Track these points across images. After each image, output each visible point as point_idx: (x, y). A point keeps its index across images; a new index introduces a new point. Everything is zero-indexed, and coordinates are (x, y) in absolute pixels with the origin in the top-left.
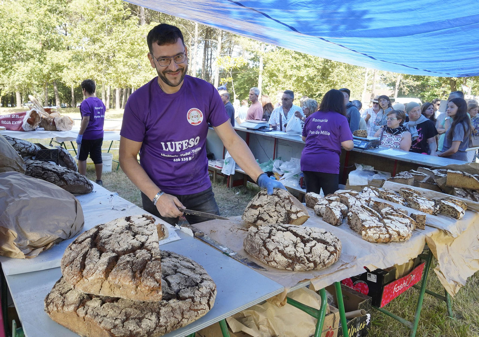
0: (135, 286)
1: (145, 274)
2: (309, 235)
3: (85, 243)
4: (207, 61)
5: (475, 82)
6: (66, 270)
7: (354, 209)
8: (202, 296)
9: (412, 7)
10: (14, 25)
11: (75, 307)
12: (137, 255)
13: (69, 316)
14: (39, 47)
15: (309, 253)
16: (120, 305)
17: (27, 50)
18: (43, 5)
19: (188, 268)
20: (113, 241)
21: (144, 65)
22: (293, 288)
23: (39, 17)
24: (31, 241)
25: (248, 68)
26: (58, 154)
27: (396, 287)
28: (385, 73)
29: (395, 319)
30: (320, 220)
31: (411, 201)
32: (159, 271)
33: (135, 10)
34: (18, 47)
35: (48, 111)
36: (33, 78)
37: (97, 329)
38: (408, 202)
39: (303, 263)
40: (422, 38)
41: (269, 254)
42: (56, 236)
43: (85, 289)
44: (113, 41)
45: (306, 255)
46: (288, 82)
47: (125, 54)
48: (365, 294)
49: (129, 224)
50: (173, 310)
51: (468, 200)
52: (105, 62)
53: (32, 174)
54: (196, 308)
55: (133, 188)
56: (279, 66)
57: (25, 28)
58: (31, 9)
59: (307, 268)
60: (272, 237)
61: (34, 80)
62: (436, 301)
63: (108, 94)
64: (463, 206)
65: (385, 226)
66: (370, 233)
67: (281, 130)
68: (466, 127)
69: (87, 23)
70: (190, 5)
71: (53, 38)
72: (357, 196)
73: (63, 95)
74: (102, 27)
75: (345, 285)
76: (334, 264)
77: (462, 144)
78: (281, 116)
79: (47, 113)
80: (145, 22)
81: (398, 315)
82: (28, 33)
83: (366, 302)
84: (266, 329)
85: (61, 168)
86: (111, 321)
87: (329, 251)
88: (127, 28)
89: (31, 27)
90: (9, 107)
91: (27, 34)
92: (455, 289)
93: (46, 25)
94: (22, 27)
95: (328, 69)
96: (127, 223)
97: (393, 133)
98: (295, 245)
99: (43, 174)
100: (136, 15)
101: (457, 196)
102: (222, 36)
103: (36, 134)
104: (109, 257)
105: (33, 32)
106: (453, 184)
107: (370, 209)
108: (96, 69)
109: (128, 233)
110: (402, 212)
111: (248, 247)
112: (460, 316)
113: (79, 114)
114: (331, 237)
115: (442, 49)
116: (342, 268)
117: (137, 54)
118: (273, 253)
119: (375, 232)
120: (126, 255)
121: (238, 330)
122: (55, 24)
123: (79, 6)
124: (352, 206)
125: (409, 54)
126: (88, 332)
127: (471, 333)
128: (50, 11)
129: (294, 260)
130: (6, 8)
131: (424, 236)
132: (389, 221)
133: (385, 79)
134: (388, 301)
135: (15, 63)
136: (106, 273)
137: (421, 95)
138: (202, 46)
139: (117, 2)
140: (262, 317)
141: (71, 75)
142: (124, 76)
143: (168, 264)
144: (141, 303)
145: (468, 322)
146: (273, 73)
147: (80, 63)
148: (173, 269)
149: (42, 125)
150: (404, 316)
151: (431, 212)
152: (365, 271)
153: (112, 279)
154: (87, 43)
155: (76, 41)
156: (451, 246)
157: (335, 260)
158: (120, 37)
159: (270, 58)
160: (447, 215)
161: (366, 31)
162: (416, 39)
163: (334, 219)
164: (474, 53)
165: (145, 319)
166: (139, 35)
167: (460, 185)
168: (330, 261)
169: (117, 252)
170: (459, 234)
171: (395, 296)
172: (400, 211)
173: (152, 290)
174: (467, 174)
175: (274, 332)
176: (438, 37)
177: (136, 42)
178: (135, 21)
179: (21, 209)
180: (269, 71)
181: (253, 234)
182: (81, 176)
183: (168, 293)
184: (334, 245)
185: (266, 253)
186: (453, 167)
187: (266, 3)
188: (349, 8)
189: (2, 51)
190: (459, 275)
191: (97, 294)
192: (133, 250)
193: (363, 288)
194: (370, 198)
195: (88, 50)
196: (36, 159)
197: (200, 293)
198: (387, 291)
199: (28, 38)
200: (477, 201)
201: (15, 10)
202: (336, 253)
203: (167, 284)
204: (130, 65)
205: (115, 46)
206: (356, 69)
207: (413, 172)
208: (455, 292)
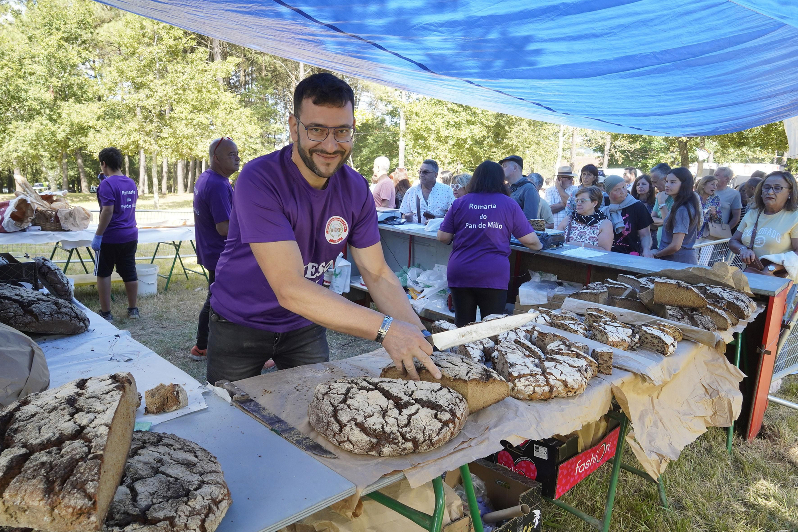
0: (48, 507)
1: (69, 486)
2: (410, 396)
5: (716, 143)
7: (503, 346)
8: (193, 513)
9: (597, 31)
10: (7, 63)
12: (63, 451)
14: (49, 97)
15: (406, 426)
17: (30, 101)
18: (54, 31)
19: (184, 463)
20: (32, 425)
21: (219, 124)
22: (371, 487)
23: (49, 50)
25: (384, 127)
27: (579, 465)
28: (589, 132)
31: (596, 330)
32: (96, 477)
34: (15, 98)
35: (48, 198)
36: (40, 147)
38: (593, 333)
39: (395, 444)
40: (618, 81)
41: (341, 431)
44: (167, 86)
45: (400, 429)
46: (442, 148)
47: (189, 107)
48: (531, 478)
49: (77, 393)
51: (685, 324)
52: (155, 120)
55: (188, 319)
56: (428, 123)
57: (27, 68)
58: (35, 38)
59: (403, 451)
60: (349, 401)
61: (42, 150)
63: (165, 169)
64: (676, 334)
65: (544, 373)
66: (520, 385)
67: (420, 221)
68: (692, 211)
69: (126, 59)
70: (259, 31)
71: (73, 82)
73: (92, 173)
74: (150, 65)
75: (503, 465)
76: (450, 441)
77: (687, 237)
78: (418, 199)
79: (45, 202)
80: (220, 57)
82: (30, 75)
83: (532, 492)
87: (441, 421)
88: (190, 66)
89: (36, 65)
90: (6, 193)
91: (29, 78)
92: (659, 466)
93: (61, 62)
94: (22, 65)
95: (503, 127)
96: (74, 391)
97: (585, 223)
98: (384, 413)
100: (206, 46)
101: (669, 319)
103: (26, 237)
104: (12, 455)
105: (39, 73)
106: (664, 300)
107: (529, 344)
108: (141, 130)
109: (65, 409)
110: (578, 348)
111: (313, 419)
112: (679, 505)
113: (97, 203)
114: (449, 396)
115: (651, 96)
116: (462, 446)
117: (207, 107)
118: (347, 429)
119: (527, 383)
120: (43, 452)
122: (75, 60)
123: (113, 33)
125: (603, 103)
128: (67, 40)
129: (381, 438)
131: (610, 385)
132: (553, 364)
133: (589, 141)
134: (567, 487)
135: (11, 123)
137: (643, 164)
139: (173, 26)
142: (187, 141)
143: (148, 457)
145: (690, 513)
146: (419, 135)
147: (116, 122)
148: (153, 468)
149: (37, 221)
151: (626, 346)
153: (10, 495)
154: (127, 90)
156: (659, 397)
157: (452, 433)
158: (179, 80)
159: (415, 110)
160: (650, 350)
161: (533, 70)
162: (609, 82)
164: (699, 102)
166: (210, 76)
167: (675, 303)
168: (442, 437)
169: (31, 446)
170: (669, 379)
171: (578, 479)
172: (575, 347)
173: (80, 512)
174: (683, 283)
176: (642, 79)
177: (205, 87)
178: (202, 56)
180: (413, 132)
181: (320, 396)
183: (128, 514)
184: (451, 410)
185: (336, 427)
186: (669, 274)
187: (375, 27)
188: (503, 33)
190: (671, 444)
192: (59, 442)
193: (528, 469)
194: (534, 327)
195: (127, 102)
197: (190, 509)
198: (565, 472)
199: (31, 83)
200: (697, 326)
201: (10, 39)
202: (454, 422)
203: (130, 496)
204: (198, 124)
205: (170, 94)
206: (545, 126)
207: (609, 283)
208: (659, 471)
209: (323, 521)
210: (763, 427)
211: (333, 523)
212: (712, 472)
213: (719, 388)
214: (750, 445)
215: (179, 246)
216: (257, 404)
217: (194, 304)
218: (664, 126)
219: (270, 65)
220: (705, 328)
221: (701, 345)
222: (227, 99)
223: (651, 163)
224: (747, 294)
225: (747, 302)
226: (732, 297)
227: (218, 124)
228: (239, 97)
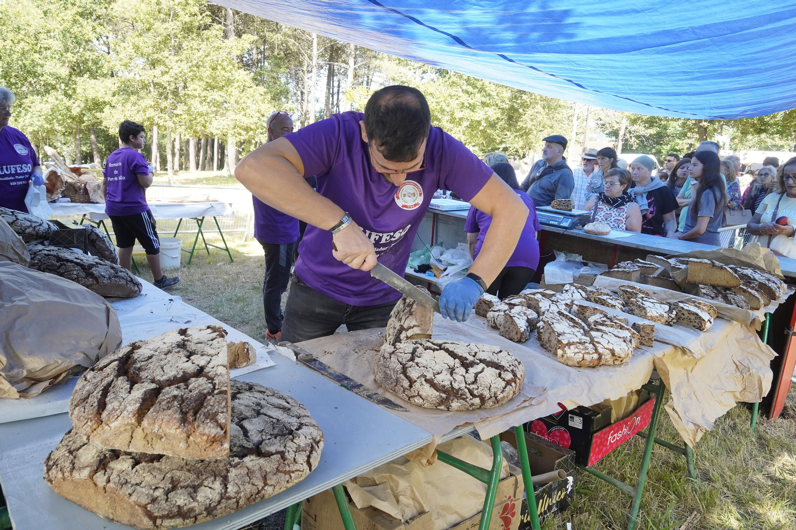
0: (185, 435)
1: (202, 416)
2: (474, 356)
3: (108, 370)
4: (333, 96)
5: (735, 129)
6: (76, 412)
7: (547, 317)
8: (298, 450)
10: (23, 37)
11: (90, 472)
12: (191, 387)
13: (82, 485)
14: (64, 72)
15: (473, 383)
16: (163, 467)
17: (45, 76)
18: (69, 5)
19: (279, 407)
20: (153, 365)
21: (233, 101)
22: (446, 437)
23: (64, 25)
24: (29, 371)
26: (85, 236)
27: (612, 435)
28: (603, 116)
29: (610, 483)
30: (495, 334)
31: (634, 305)
32: (225, 410)
33: (218, 16)
34: (31, 72)
35: (76, 171)
36: (55, 121)
37: (125, 506)
38: (629, 306)
39: (463, 399)
40: (653, 56)
41: (411, 386)
42: (71, 363)
43: (105, 442)
44: (183, 63)
45: (468, 386)
46: (456, 129)
47: (203, 84)
48: (565, 446)
49: (183, 340)
50: (250, 473)
51: (719, 302)
52: (170, 96)
53: (40, 266)
54: (287, 469)
55: (213, 292)
56: (443, 104)
57: (42, 42)
58: (50, 12)
59: (470, 406)
60: (417, 360)
61: (56, 124)
62: (672, 456)
63: (177, 146)
64: (711, 311)
65: (592, 342)
66: (570, 352)
68: (718, 194)
69: (141, 35)
71: (88, 58)
72: (554, 298)
73: (104, 149)
74: (165, 41)
75: (536, 434)
76: (512, 399)
77: (712, 221)
79: (74, 174)
80: (233, 34)
81: (615, 477)
82: (46, 50)
83: (566, 460)
84: (411, 502)
85: (89, 258)
86: (147, 492)
87: (504, 380)
88: (205, 43)
89: (52, 40)
91: (45, 52)
92: (695, 435)
93: (76, 37)
94: (37, 40)
95: (517, 110)
96: (180, 338)
97: (612, 205)
98: (452, 371)
99: (59, 267)
100: (220, 23)
101: (702, 297)
102: (355, 58)
103: (57, 208)
104: (144, 390)
105: (54, 48)
106: (697, 279)
107: (571, 316)
108: (156, 107)
109: (179, 352)
110: (620, 320)
111: (380, 376)
112: (706, 477)
114: (509, 358)
115: (684, 73)
116: (524, 405)
117: (221, 84)
118: (417, 385)
119: (577, 350)
120: (173, 387)
121: (366, 505)
122: (90, 35)
123: (129, 8)
124: (544, 313)
125: (635, 81)
126: (111, 511)
127: (721, 500)
128: (82, 15)
129: (450, 393)
130: (9, 10)
131: (651, 356)
132: (599, 334)
133: (603, 125)
134: (600, 456)
135: (26, 97)
136: (139, 415)
137: (657, 149)
138: (325, 72)
139: (189, 2)
140: (403, 484)
141: (116, 116)
142: (202, 119)
143: (247, 401)
144: (197, 462)
145: (718, 485)
147: (131, 98)
148: (254, 410)
149: (66, 193)
150: (623, 479)
151: (663, 321)
152: (560, 409)
153: (148, 424)
154: (141, 66)
155: (124, 63)
156: (693, 371)
157: (514, 393)
158: (195, 57)
159: (429, 91)
160: (687, 326)
162: (645, 58)
163: (517, 333)
164: (732, 82)
165: (203, 488)
166: (225, 54)
167: (709, 282)
168: (506, 395)
169: (159, 382)
170: (705, 354)
171: (610, 449)
172: (617, 319)
173: (214, 441)
174: (717, 263)
175: (422, 506)
177: (220, 65)
178: (217, 33)
179: (15, 320)
181: (387, 355)
182: (123, 269)
183: (243, 447)
184: (512, 371)
185: (406, 383)
186: (698, 255)
188: (543, 7)
189: (5, 77)
190: (703, 415)
191: (124, 449)
192: (185, 379)
193: (562, 438)
194: (573, 301)
195: (143, 78)
196: (50, 244)
197: (296, 446)
198: (599, 442)
199: (46, 58)
200: (731, 304)
201: (25, 13)
202: (515, 382)
203: (242, 433)
204: (211, 101)
205: (186, 71)
206: (559, 109)
207: (639, 262)
208: (694, 440)
209: (384, 475)
210: (785, 408)
211: (393, 476)
212: (738, 448)
213: (750, 365)
214: (773, 424)
215: (202, 220)
216: (321, 364)
217: (217, 278)
218: (693, 107)
219: (282, 44)
220: (738, 306)
221: (735, 322)
222: (241, 77)
223: (665, 149)
224: (778, 276)
225: (778, 283)
226: (764, 278)
227: (231, 102)
228: (252, 74)
